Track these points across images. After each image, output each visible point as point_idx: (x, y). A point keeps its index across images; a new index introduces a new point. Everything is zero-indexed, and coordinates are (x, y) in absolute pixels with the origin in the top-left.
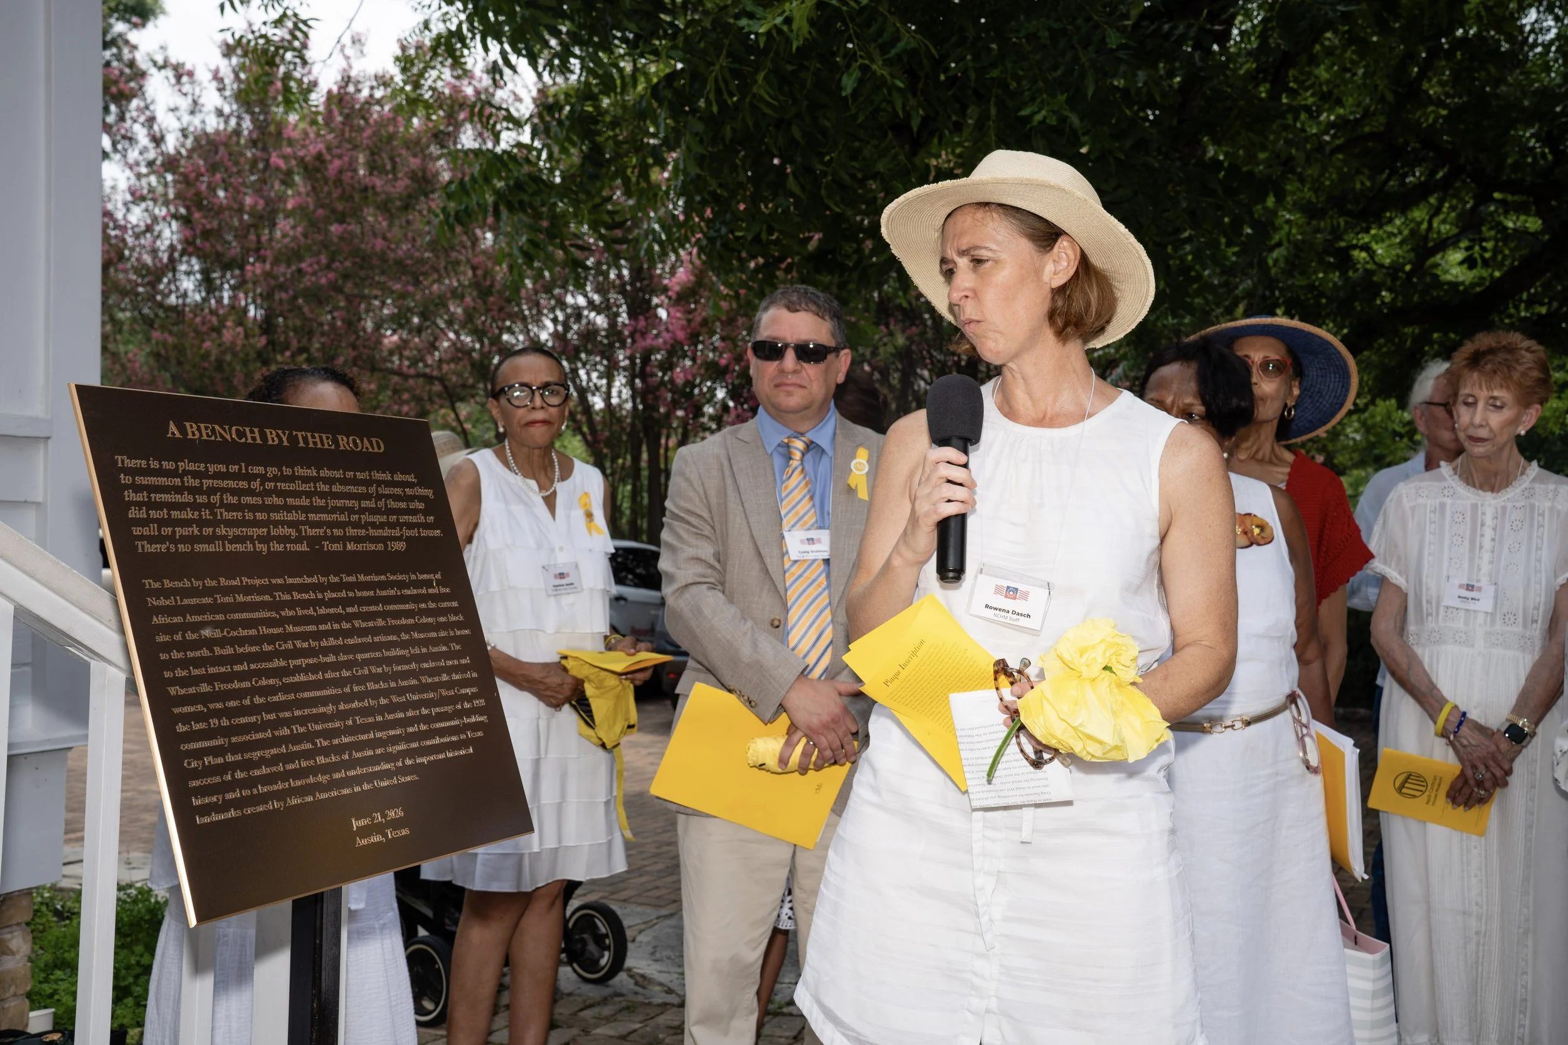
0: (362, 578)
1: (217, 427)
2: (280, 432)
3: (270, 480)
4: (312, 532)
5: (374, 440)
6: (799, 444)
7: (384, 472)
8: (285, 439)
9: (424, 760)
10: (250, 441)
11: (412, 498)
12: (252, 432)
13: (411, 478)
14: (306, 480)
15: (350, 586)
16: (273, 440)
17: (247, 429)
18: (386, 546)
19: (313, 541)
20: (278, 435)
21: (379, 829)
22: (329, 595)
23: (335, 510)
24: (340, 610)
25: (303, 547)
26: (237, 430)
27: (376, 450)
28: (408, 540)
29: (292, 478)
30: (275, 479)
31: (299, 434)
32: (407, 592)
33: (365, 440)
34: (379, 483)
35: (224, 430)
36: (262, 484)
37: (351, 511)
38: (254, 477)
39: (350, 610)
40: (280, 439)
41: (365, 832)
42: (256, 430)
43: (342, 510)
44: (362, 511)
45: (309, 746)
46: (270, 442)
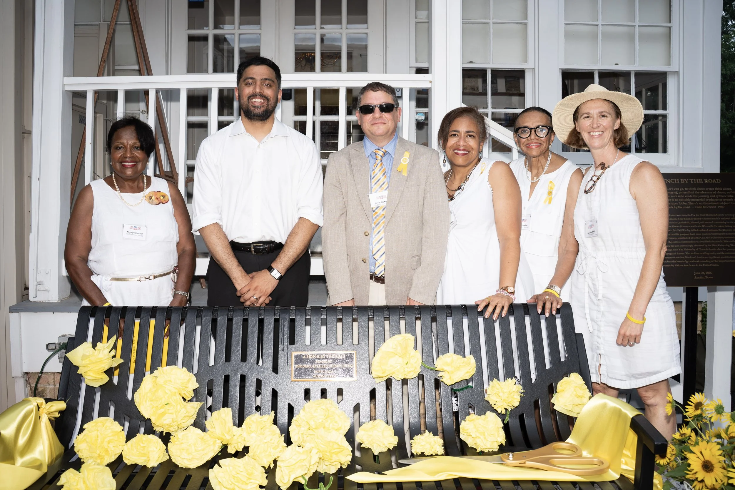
0: (707, 215)
1: (666, 180)
2: (685, 180)
3: (680, 191)
4: (691, 204)
5: (717, 180)
6: (381, 153)
7: (720, 188)
8: (687, 181)
9: (722, 261)
10: (676, 182)
11: (729, 194)
12: (677, 180)
13: (730, 189)
14: (691, 191)
15: (702, 217)
16: (683, 182)
17: (675, 180)
18: (717, 207)
19: (691, 206)
20: (684, 181)
21: (703, 276)
22: (695, 219)
23: (700, 198)
24: (698, 223)
25: (689, 207)
26: (672, 180)
27: (718, 182)
28: (726, 205)
29: (687, 191)
30: (682, 191)
31: (691, 180)
32: (723, 219)
33: (714, 180)
34: (717, 191)
35: (668, 180)
36: (678, 192)
37: (706, 198)
38: (676, 191)
39: (701, 223)
40: (685, 182)
41: (697, 276)
42: (678, 180)
43: (703, 198)
44: (710, 198)
45: (683, 254)
46: (682, 182)
